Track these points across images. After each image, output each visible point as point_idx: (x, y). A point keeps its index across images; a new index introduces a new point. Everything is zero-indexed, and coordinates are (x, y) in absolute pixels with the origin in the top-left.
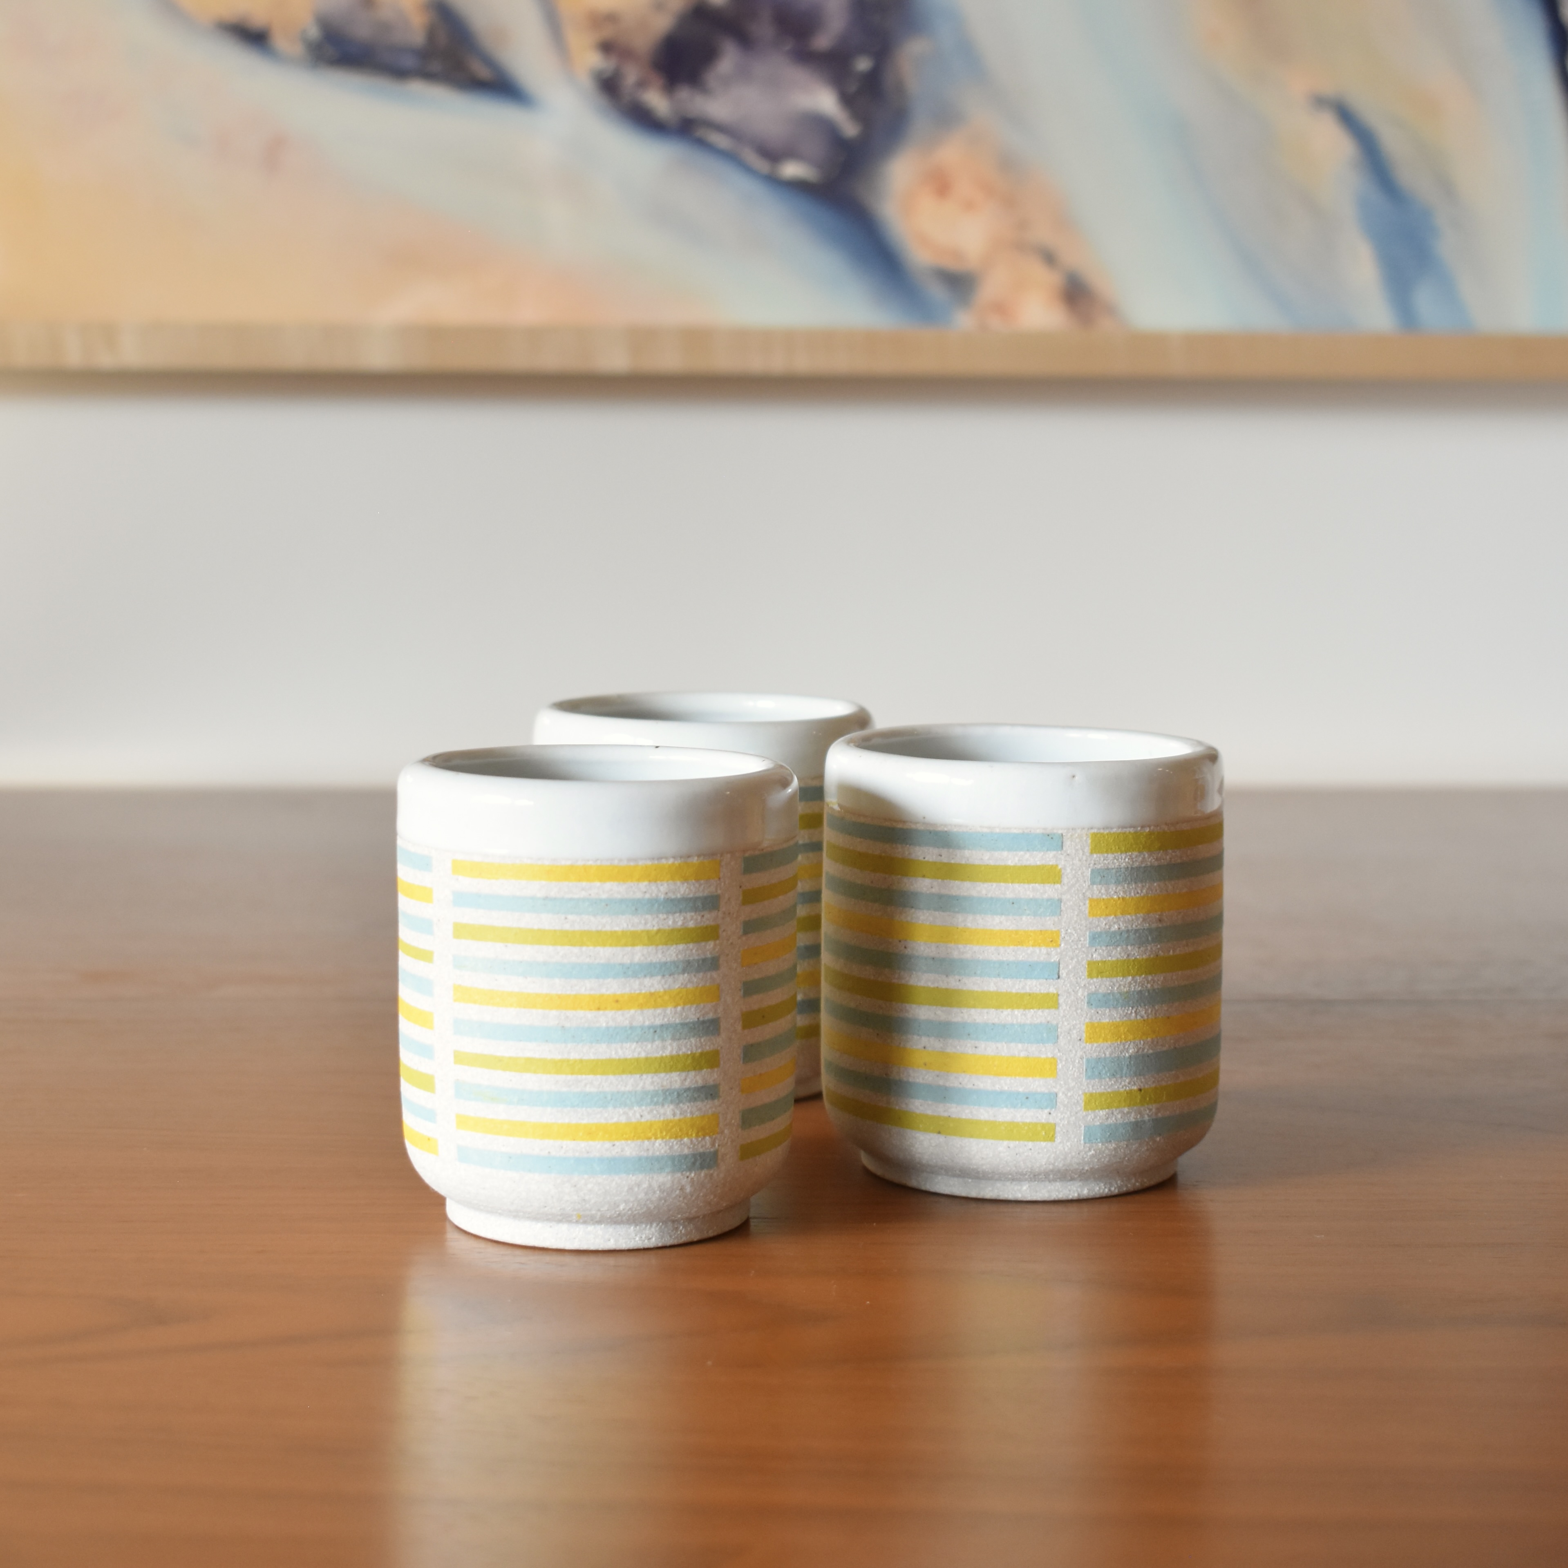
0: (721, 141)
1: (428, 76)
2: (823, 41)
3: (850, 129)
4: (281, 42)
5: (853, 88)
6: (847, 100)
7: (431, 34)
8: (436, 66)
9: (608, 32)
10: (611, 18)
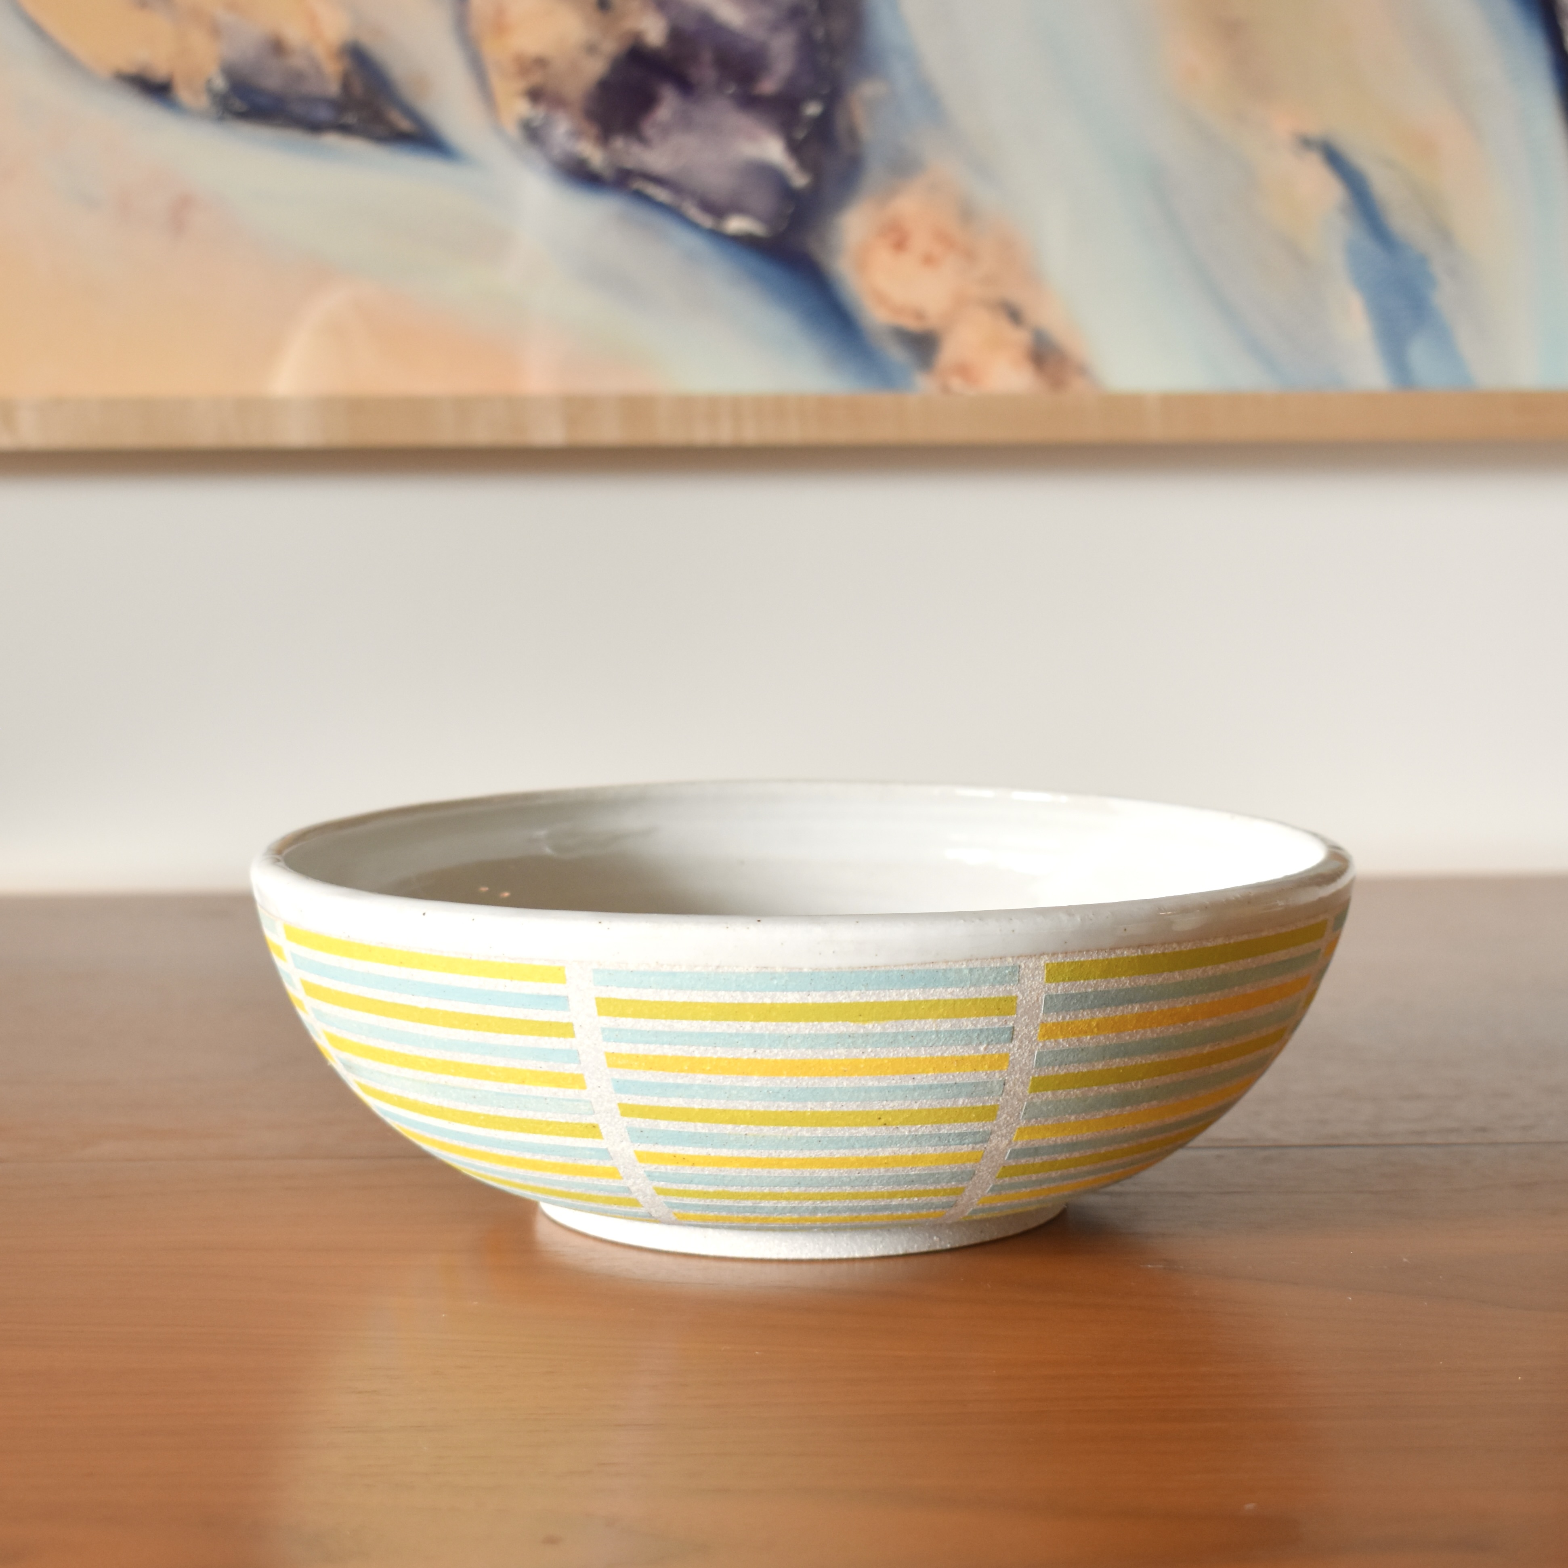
0: (661, 195)
1: (345, 129)
2: (768, 86)
3: (800, 180)
4: (184, 94)
5: (800, 134)
6: (795, 148)
7: (346, 85)
8: (350, 119)
9: (536, 78)
10: (541, 63)
